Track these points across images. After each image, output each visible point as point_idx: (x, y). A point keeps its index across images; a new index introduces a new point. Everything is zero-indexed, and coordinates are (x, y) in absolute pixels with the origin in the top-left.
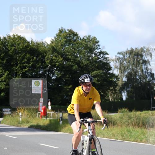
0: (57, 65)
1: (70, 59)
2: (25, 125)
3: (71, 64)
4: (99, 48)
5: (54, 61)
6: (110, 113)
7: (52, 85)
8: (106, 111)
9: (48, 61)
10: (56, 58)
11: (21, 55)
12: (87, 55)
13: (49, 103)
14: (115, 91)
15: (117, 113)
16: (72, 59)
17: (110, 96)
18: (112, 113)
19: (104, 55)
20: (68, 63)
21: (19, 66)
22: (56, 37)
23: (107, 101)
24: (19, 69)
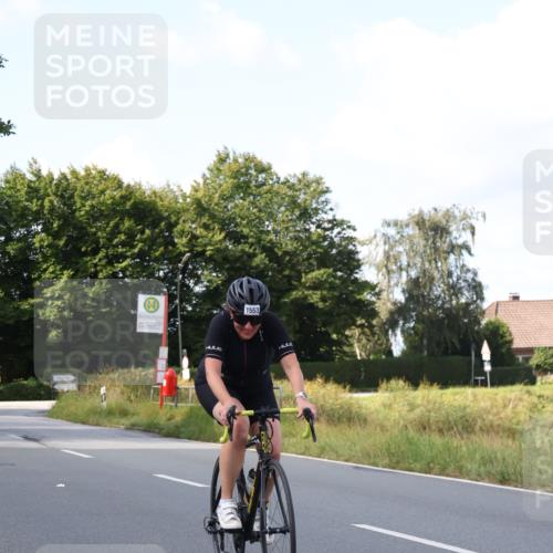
0: (208, 253)
1: (246, 237)
2: (116, 420)
3: (247, 249)
4: (328, 207)
5: (200, 240)
6: (356, 392)
7: (193, 311)
8: (345, 387)
9: (185, 240)
10: (205, 233)
11: (108, 224)
12: (294, 226)
13: (185, 362)
14: (371, 331)
15: (376, 391)
16: (252, 237)
17: (356, 345)
18: (363, 391)
19: (343, 229)
20: (240, 247)
21: (101, 254)
22: (208, 176)
23: (348, 359)
24: (104, 262)
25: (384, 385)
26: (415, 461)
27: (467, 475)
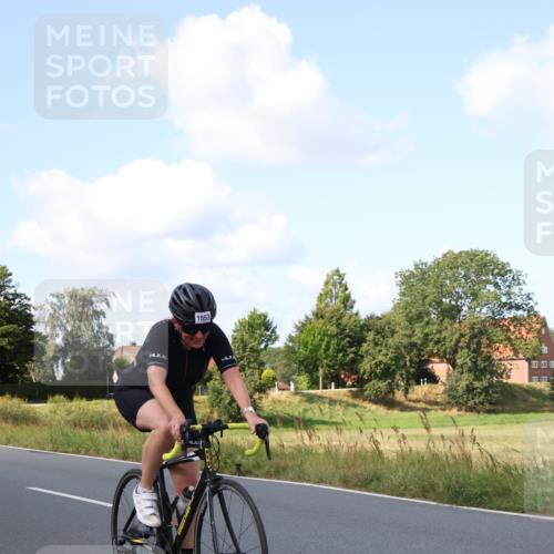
4: (11, 285)
6: (33, 403)
8: (25, 400)
15: (46, 402)
17: (32, 373)
18: (37, 402)
19: (22, 299)
23: (27, 382)
25: (50, 399)
26: (69, 446)
27: (102, 455)
